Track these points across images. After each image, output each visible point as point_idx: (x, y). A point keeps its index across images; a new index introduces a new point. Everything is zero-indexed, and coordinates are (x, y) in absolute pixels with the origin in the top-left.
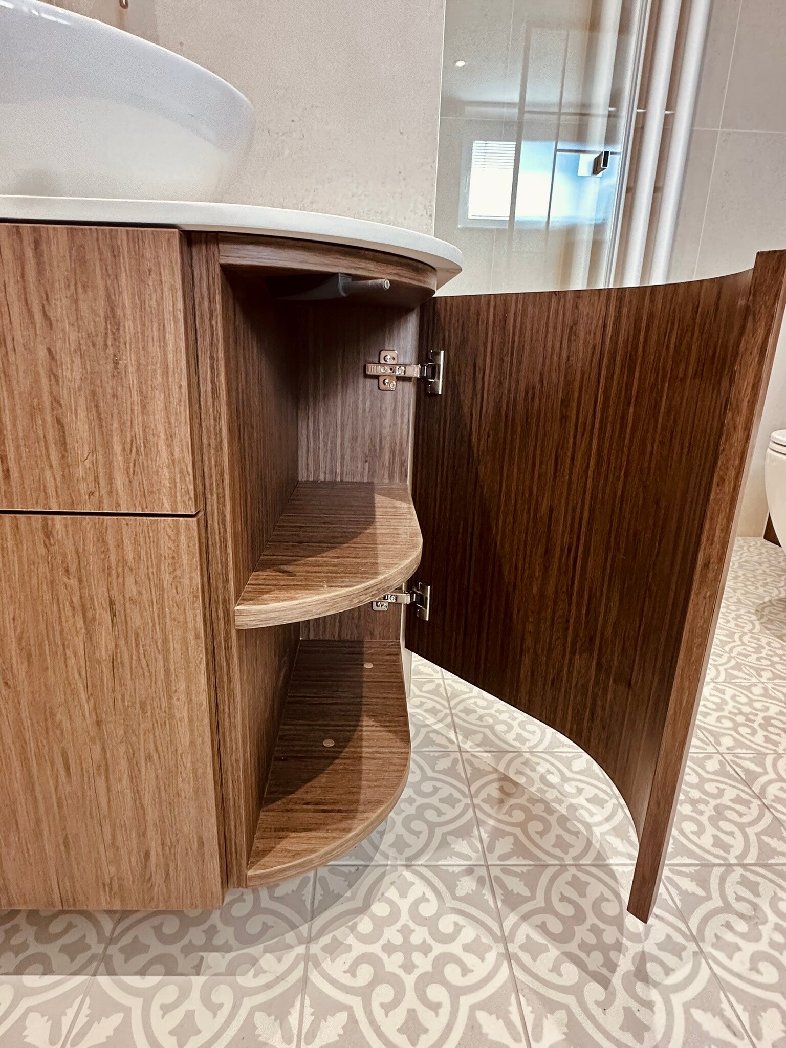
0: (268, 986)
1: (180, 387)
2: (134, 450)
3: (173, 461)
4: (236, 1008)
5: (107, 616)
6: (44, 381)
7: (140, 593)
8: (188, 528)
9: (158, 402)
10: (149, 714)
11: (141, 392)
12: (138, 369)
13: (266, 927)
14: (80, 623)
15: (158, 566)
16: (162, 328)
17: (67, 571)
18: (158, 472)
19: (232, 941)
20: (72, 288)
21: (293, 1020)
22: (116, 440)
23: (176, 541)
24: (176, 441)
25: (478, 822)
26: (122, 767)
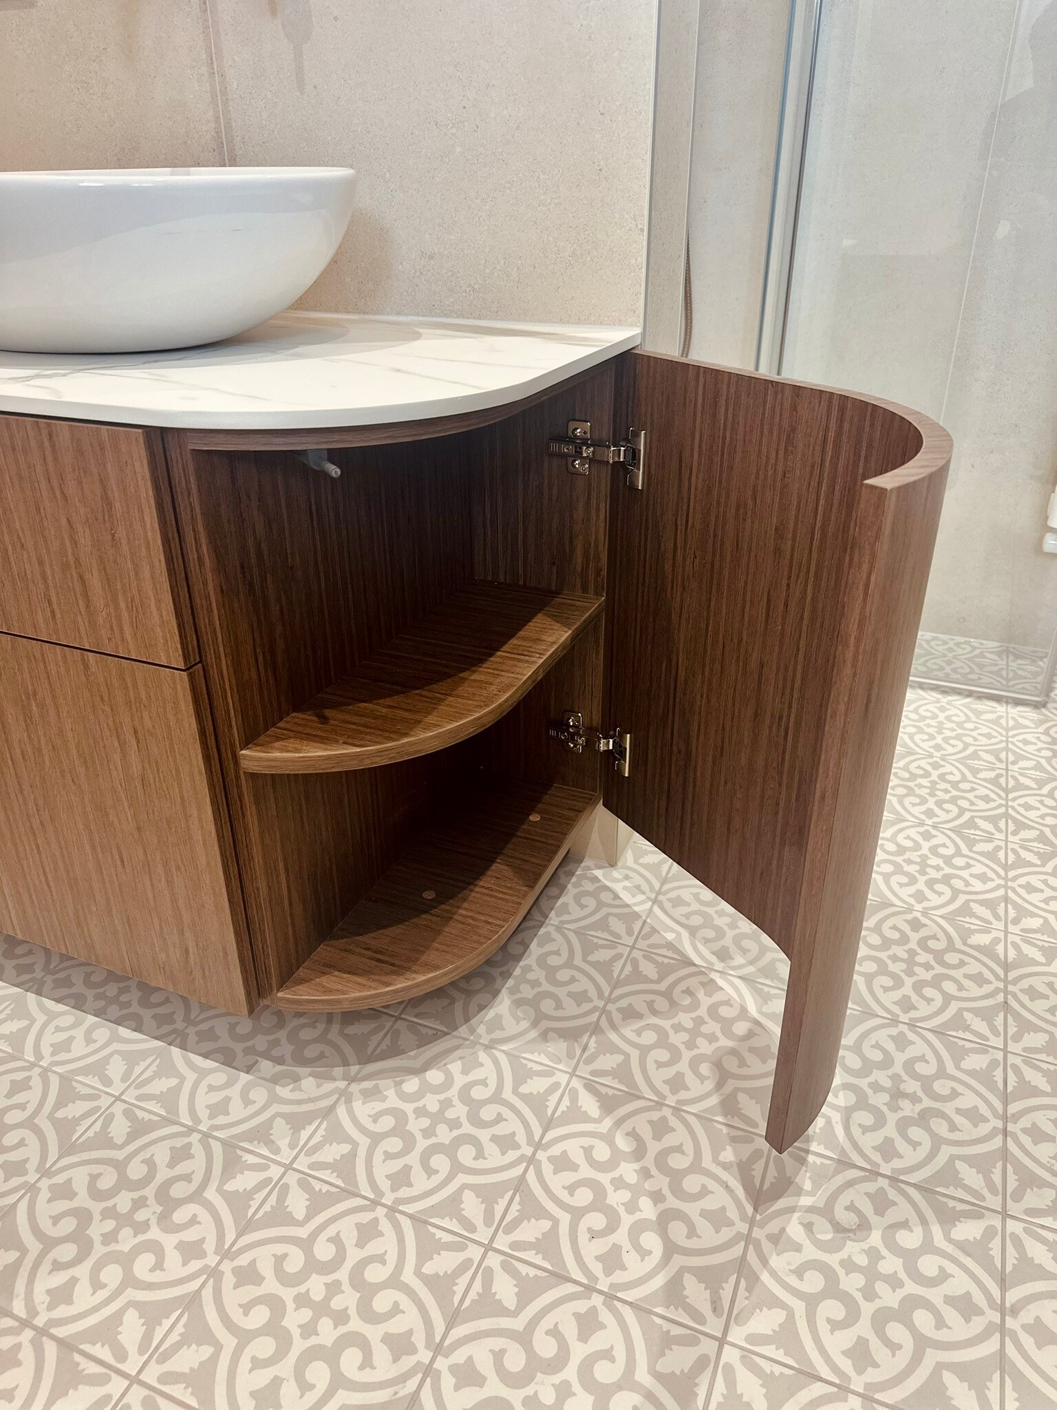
0: (298, 1102)
1: (160, 561)
2: (134, 609)
3: (163, 621)
4: (264, 1108)
5: (134, 742)
6: (68, 544)
7: (154, 727)
8: (181, 679)
9: (146, 572)
10: (173, 830)
11: (133, 561)
12: (128, 543)
13: (322, 1056)
14: (116, 744)
15: (165, 708)
16: (141, 511)
17: (102, 698)
18: (152, 629)
19: (288, 1058)
20: (77, 472)
21: (304, 1135)
22: (121, 597)
23: (175, 689)
24: (163, 606)
25: (596, 1029)
26: (160, 870)
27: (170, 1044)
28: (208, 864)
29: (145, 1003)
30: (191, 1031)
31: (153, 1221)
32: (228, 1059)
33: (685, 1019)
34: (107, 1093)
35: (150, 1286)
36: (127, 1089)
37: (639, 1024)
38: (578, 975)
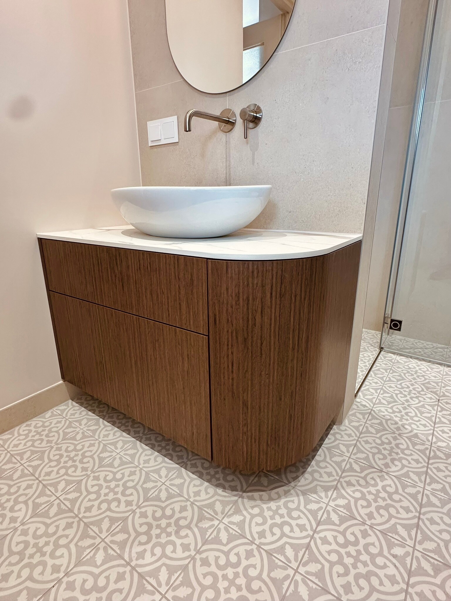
0: (225, 496)
2: (195, 315)
4: (213, 496)
5: (187, 359)
6: (177, 293)
7: (194, 354)
8: (205, 339)
9: (201, 303)
10: (195, 390)
11: (197, 299)
12: (197, 294)
13: (233, 480)
14: (181, 359)
15: (199, 348)
16: (202, 284)
17: (179, 344)
18: (200, 322)
19: (221, 478)
20: (184, 271)
21: (227, 510)
22: (191, 311)
23: (203, 342)
24: (204, 314)
25: (336, 488)
26: (189, 403)
27: (181, 467)
28: (205, 403)
29: (174, 450)
30: (189, 463)
31: (173, 533)
32: (201, 476)
33: (373, 490)
34: (160, 481)
35: (171, 559)
36: (167, 481)
37: (353, 489)
38: (328, 465)
